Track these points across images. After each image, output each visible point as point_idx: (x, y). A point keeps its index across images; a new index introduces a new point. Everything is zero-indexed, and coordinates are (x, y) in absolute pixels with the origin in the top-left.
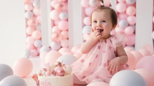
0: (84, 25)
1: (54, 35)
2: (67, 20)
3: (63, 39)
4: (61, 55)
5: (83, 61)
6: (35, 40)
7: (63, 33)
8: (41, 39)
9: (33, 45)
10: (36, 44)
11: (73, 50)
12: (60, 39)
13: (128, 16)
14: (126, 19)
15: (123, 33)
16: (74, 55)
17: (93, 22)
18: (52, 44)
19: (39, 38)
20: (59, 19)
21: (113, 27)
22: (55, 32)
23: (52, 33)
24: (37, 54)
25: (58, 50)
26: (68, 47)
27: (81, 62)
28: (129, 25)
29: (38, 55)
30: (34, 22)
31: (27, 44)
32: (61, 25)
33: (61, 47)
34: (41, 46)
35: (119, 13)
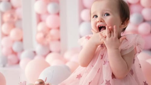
0: (82, 21)
1: (40, 35)
2: (58, 14)
3: (52, 40)
4: (48, 65)
5: (79, 76)
6: (13, 42)
7: (53, 32)
8: (22, 40)
9: (11, 49)
10: (15, 47)
11: (67, 56)
12: (48, 40)
13: (143, 8)
14: (140, 12)
15: (136, 32)
16: (68, 64)
17: (92, 16)
18: (38, 48)
19: (20, 38)
20: (47, 13)
21: (122, 24)
22: (42, 31)
23: (38, 32)
24: (16, 61)
25: (45, 56)
26: (59, 52)
27: (77, 78)
28: (144, 21)
29: (18, 62)
30: (12, 17)
31: (2, 47)
32: (49, 21)
33: (50, 52)
34: (22, 50)
35: (130, 4)
